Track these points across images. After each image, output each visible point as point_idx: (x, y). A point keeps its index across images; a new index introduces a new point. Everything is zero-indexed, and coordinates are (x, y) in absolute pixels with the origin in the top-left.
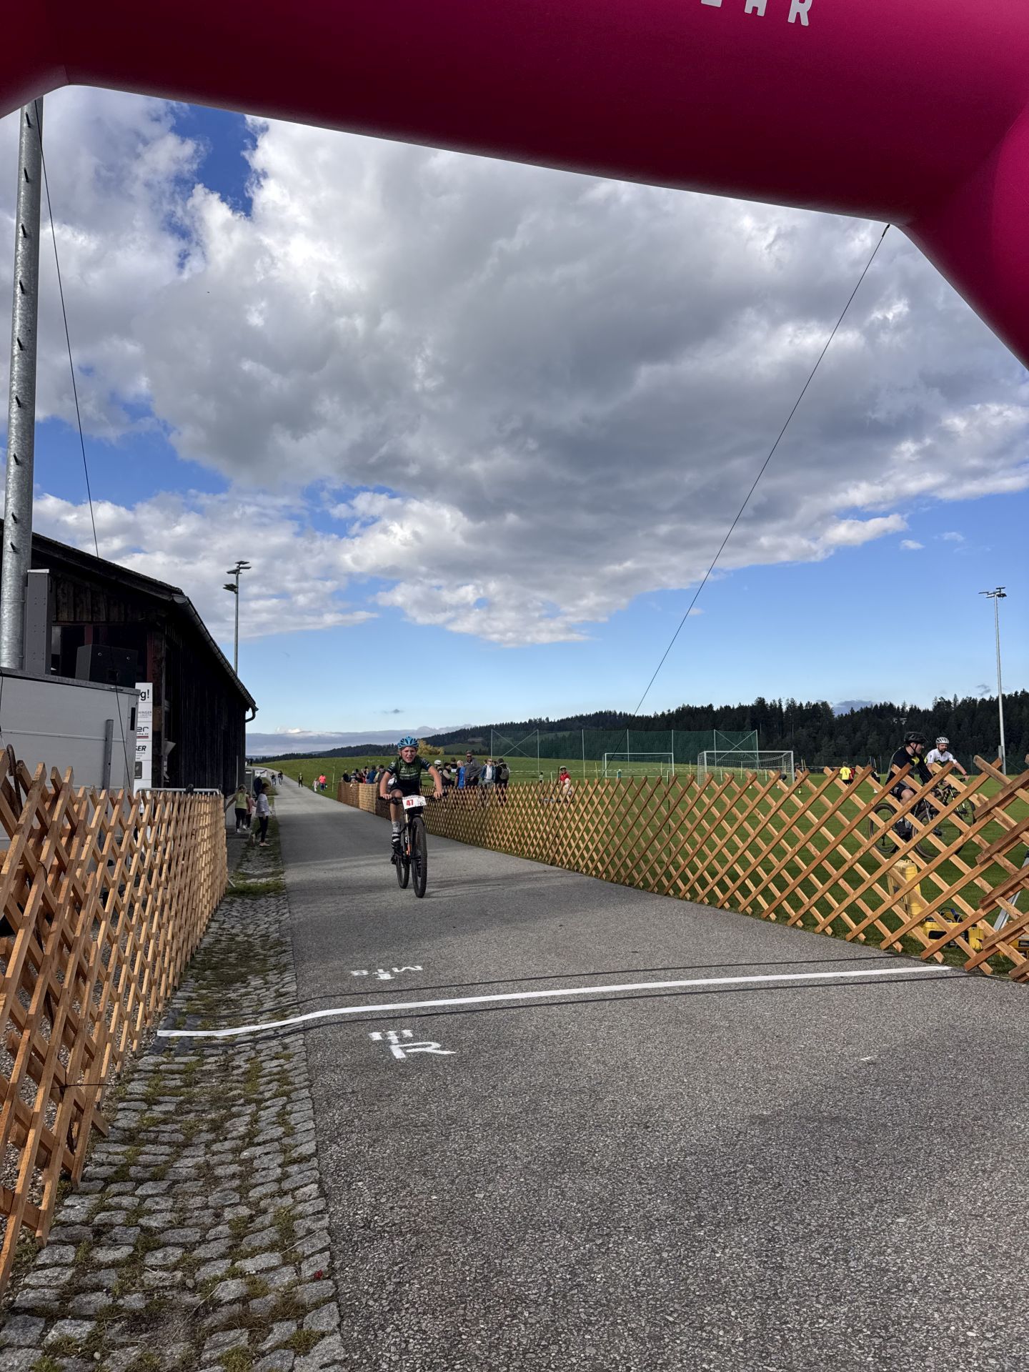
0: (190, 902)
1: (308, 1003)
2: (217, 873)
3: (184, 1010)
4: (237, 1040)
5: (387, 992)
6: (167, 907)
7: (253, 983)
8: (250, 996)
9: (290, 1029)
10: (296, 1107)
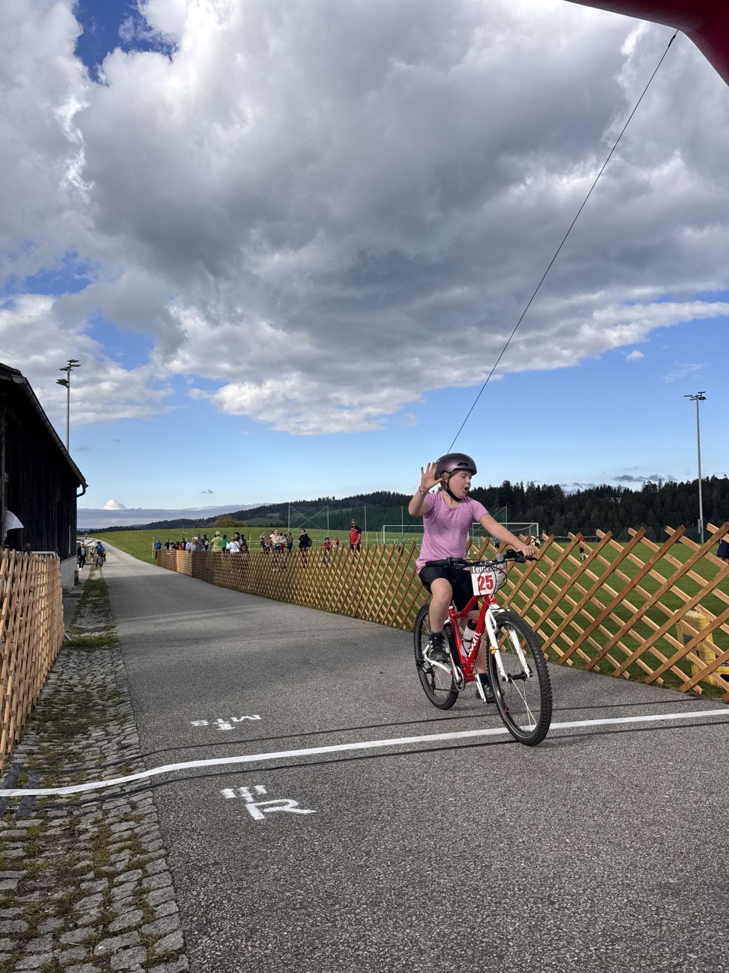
0: (30, 656)
1: (152, 756)
2: (55, 628)
3: (26, 765)
4: (82, 798)
5: (230, 743)
7: (94, 735)
8: (92, 749)
9: (137, 786)
10: (154, 883)
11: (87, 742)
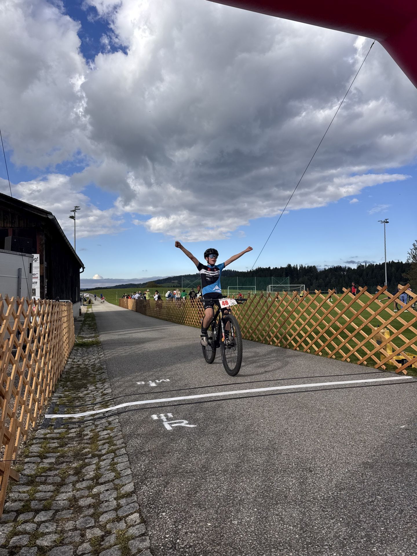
0: (59, 351)
1: (118, 399)
2: (71, 337)
3: (58, 403)
4: (85, 419)
5: (155, 392)
6: (48, 354)
7: (90, 388)
8: (89, 395)
9: (111, 413)
10: (119, 460)
11: (87, 392)
